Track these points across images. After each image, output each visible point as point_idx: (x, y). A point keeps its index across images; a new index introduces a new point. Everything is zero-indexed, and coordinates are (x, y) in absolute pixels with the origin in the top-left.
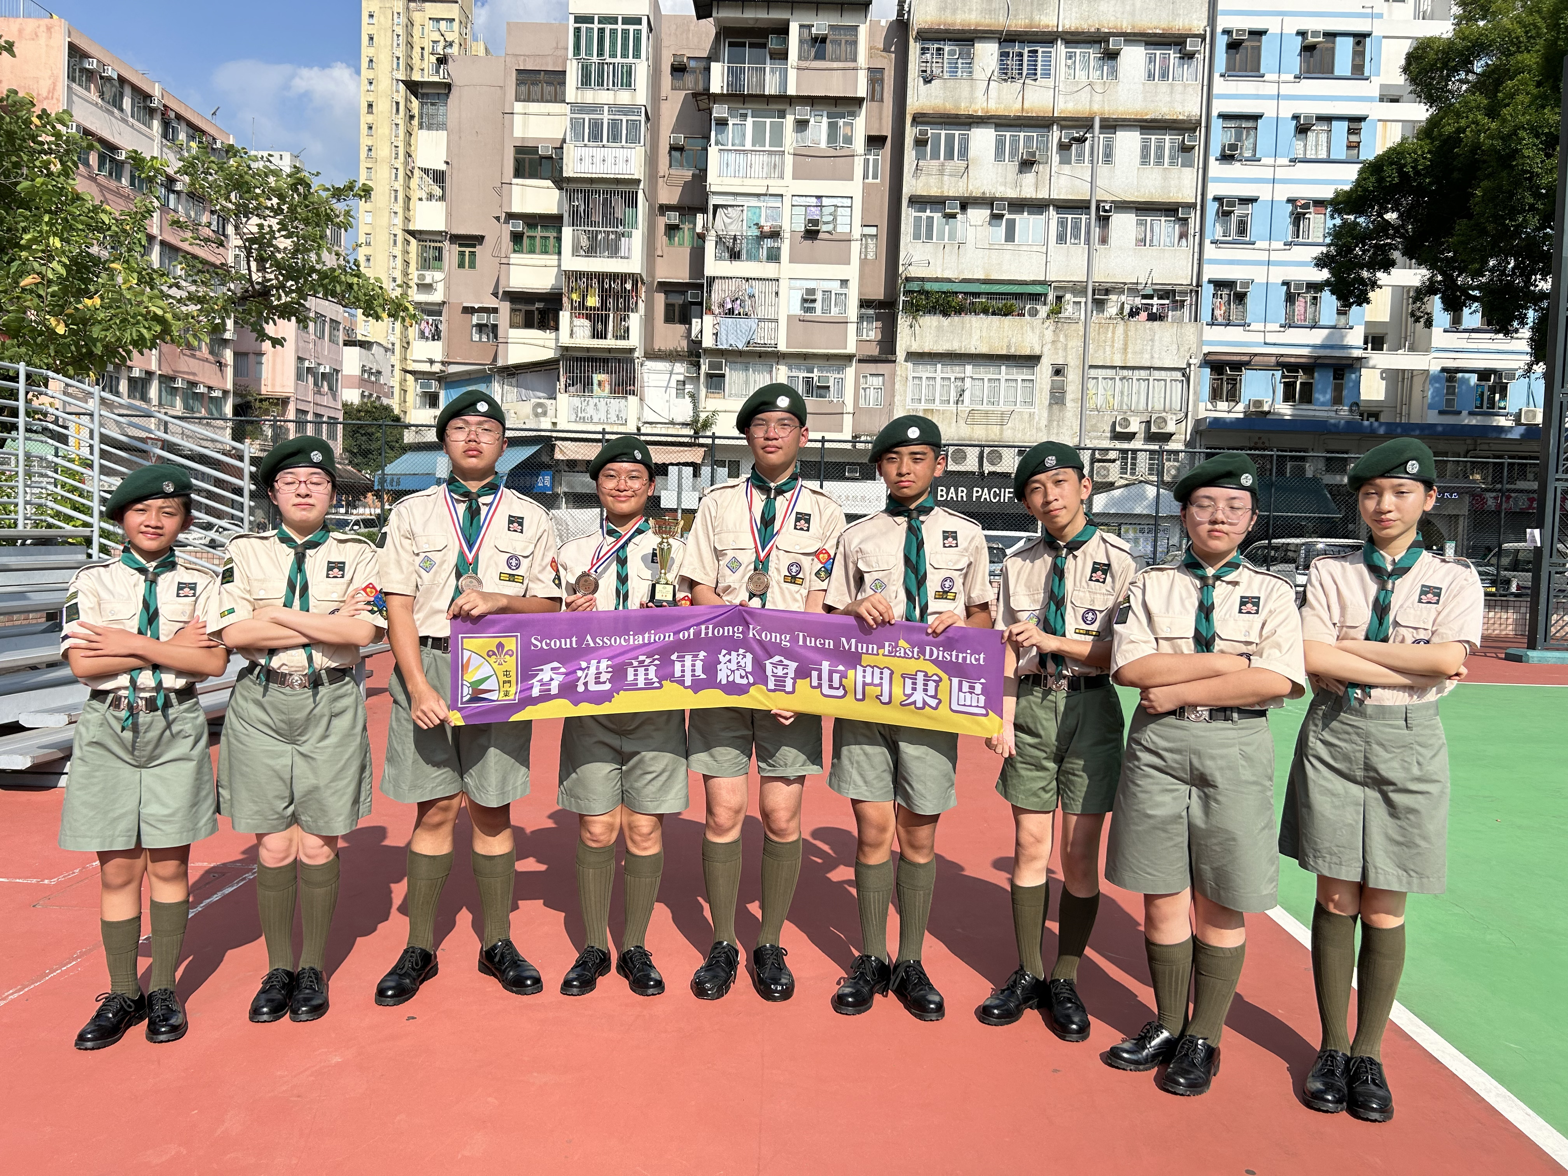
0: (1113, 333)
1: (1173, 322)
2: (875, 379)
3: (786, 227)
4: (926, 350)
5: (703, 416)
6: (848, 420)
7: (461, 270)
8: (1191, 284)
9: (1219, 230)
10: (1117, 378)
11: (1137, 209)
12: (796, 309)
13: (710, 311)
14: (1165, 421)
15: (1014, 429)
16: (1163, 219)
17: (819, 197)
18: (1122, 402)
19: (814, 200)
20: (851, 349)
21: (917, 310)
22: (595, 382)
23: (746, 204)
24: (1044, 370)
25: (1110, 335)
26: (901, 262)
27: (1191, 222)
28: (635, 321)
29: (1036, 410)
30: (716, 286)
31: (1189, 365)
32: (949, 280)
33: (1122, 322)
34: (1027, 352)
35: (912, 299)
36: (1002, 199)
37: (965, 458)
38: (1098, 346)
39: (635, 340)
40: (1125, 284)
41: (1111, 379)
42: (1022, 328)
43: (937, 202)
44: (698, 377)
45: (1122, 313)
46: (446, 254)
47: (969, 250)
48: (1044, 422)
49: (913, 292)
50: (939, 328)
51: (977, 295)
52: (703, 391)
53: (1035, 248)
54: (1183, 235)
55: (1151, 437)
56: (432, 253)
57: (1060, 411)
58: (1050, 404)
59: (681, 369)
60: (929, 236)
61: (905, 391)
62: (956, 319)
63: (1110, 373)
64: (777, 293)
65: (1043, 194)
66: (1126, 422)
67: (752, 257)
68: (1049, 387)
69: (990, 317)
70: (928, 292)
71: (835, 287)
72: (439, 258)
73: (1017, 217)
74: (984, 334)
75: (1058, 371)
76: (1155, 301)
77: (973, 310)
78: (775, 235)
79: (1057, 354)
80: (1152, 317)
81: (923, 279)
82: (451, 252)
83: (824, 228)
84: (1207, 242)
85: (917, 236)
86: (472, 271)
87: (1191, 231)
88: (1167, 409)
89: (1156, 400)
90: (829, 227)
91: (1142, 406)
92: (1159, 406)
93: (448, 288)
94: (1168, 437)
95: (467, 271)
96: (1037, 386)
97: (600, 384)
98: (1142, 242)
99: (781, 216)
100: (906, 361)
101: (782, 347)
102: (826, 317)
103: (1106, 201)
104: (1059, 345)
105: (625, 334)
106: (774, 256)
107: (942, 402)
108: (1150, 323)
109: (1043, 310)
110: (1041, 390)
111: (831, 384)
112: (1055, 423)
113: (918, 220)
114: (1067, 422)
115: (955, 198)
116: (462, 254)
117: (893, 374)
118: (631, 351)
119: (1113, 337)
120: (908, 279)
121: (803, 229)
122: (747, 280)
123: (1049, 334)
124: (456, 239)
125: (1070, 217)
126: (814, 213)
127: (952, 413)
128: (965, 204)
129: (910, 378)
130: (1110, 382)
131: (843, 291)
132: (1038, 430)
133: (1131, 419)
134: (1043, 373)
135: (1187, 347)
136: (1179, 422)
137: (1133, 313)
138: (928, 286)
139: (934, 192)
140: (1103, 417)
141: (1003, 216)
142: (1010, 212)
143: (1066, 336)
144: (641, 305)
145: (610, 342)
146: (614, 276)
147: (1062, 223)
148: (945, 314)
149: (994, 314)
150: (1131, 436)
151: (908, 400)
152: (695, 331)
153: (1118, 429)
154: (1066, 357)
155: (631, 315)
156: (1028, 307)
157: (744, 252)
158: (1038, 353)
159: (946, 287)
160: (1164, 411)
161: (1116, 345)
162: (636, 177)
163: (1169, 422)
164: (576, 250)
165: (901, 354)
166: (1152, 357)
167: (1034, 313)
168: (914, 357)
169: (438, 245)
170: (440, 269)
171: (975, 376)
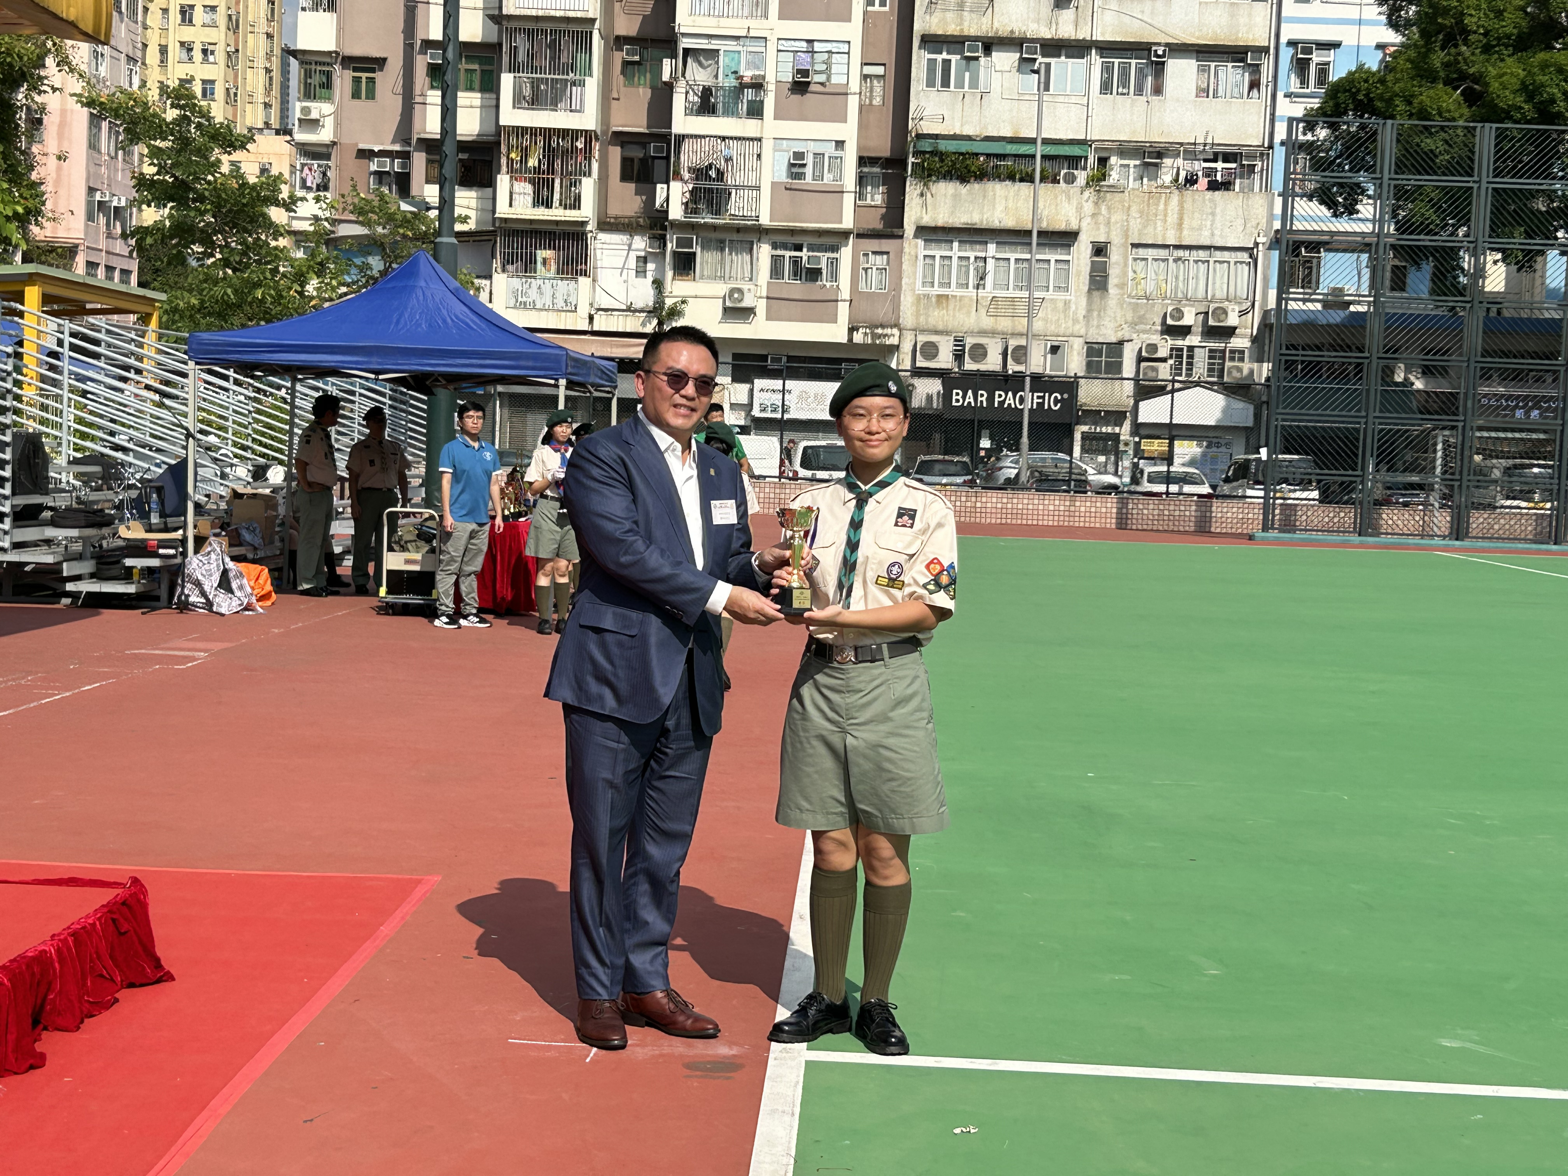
0: (1166, 204)
1: (1242, 190)
2: (878, 257)
3: (771, 78)
4: (940, 223)
5: (669, 302)
6: (843, 310)
7: (356, 102)
8: (1263, 146)
9: (1294, 81)
10: (1171, 259)
11: (1198, 52)
12: (782, 176)
13: (678, 176)
14: (1225, 312)
15: (1045, 320)
16: (1230, 65)
17: (810, 42)
18: (1177, 287)
19: (804, 44)
20: (848, 222)
21: (930, 176)
22: (539, 260)
23: (723, 48)
24: (1083, 248)
25: (1161, 207)
26: (910, 116)
27: (1264, 69)
28: (588, 187)
29: (1072, 298)
30: (686, 146)
31: (1257, 244)
32: (969, 138)
33: (1176, 192)
34: (1062, 226)
35: (923, 162)
36: (1033, 41)
37: (985, 355)
38: (1148, 220)
39: (587, 211)
40: (1181, 144)
41: (1163, 260)
42: (1056, 197)
43: (955, 43)
44: (664, 254)
45: (1176, 180)
46: (337, 82)
47: (994, 101)
48: (1082, 312)
49: (924, 152)
50: (956, 196)
51: (1003, 157)
52: (670, 274)
53: (1074, 100)
54: (1254, 85)
55: (1211, 332)
56: (316, 80)
57: (1102, 298)
58: (1090, 290)
59: (640, 243)
60: (946, 83)
61: (915, 273)
62: (976, 186)
63: (1163, 253)
64: (759, 156)
65: (1083, 34)
66: (1179, 313)
67: (727, 113)
68: (1088, 269)
69: (1018, 184)
70: (942, 154)
71: (830, 150)
72: (327, 85)
73: (1053, 61)
74: (1011, 204)
75: (1100, 250)
76: (1220, 165)
77: (997, 176)
78: (758, 85)
79: (1098, 229)
80: (1214, 186)
81: (936, 137)
82: (342, 79)
83: (818, 78)
84: (1280, 95)
85: (931, 83)
86: (370, 103)
87: (1264, 81)
88: (1231, 296)
89: (1218, 285)
90: (821, 78)
91: (1201, 294)
92: (1221, 294)
93: (338, 124)
94: (1230, 332)
95: (362, 104)
96: (1073, 269)
97: (545, 262)
98: (1204, 92)
99: (764, 61)
100: (916, 236)
101: (765, 220)
102: (818, 185)
103: (1159, 44)
104: (1101, 219)
105: (576, 204)
106: (756, 111)
107: (960, 285)
108: (1210, 193)
109: (1081, 177)
110: (1079, 274)
111: (823, 265)
112: (1095, 314)
113: (932, 63)
114: (1110, 312)
115: (976, 39)
116: (357, 81)
117: (901, 251)
118: (583, 224)
119: (1166, 209)
120: (920, 136)
121: (790, 80)
122: (724, 139)
123: (1088, 208)
124: (349, 62)
125: (1116, 61)
126: (804, 62)
127: (971, 299)
128: (989, 45)
129: (921, 257)
130: (1162, 264)
131: (839, 153)
132: (1075, 321)
133: (1186, 310)
134: (1081, 253)
135: (1254, 223)
136: (1243, 313)
137: (1191, 180)
138: (943, 146)
139: (952, 29)
140: (1153, 306)
141: (1035, 60)
142: (1043, 56)
143: (1109, 208)
144: (595, 166)
145: (557, 213)
146: (564, 133)
147: (1107, 69)
148: (963, 179)
149: (1022, 180)
150: (1185, 331)
151: (919, 283)
152: (659, 201)
153: (1170, 322)
154: (1108, 233)
155: (584, 180)
156: (1063, 172)
157: (720, 106)
158: (1074, 226)
159: (965, 147)
160: (1227, 300)
161: (1169, 220)
162: (591, 15)
163: (1230, 314)
164: (518, 101)
165: (909, 228)
166: (1213, 235)
167: (1071, 180)
168: (928, 233)
169: (326, 68)
170: (329, 99)
171: (999, 256)
